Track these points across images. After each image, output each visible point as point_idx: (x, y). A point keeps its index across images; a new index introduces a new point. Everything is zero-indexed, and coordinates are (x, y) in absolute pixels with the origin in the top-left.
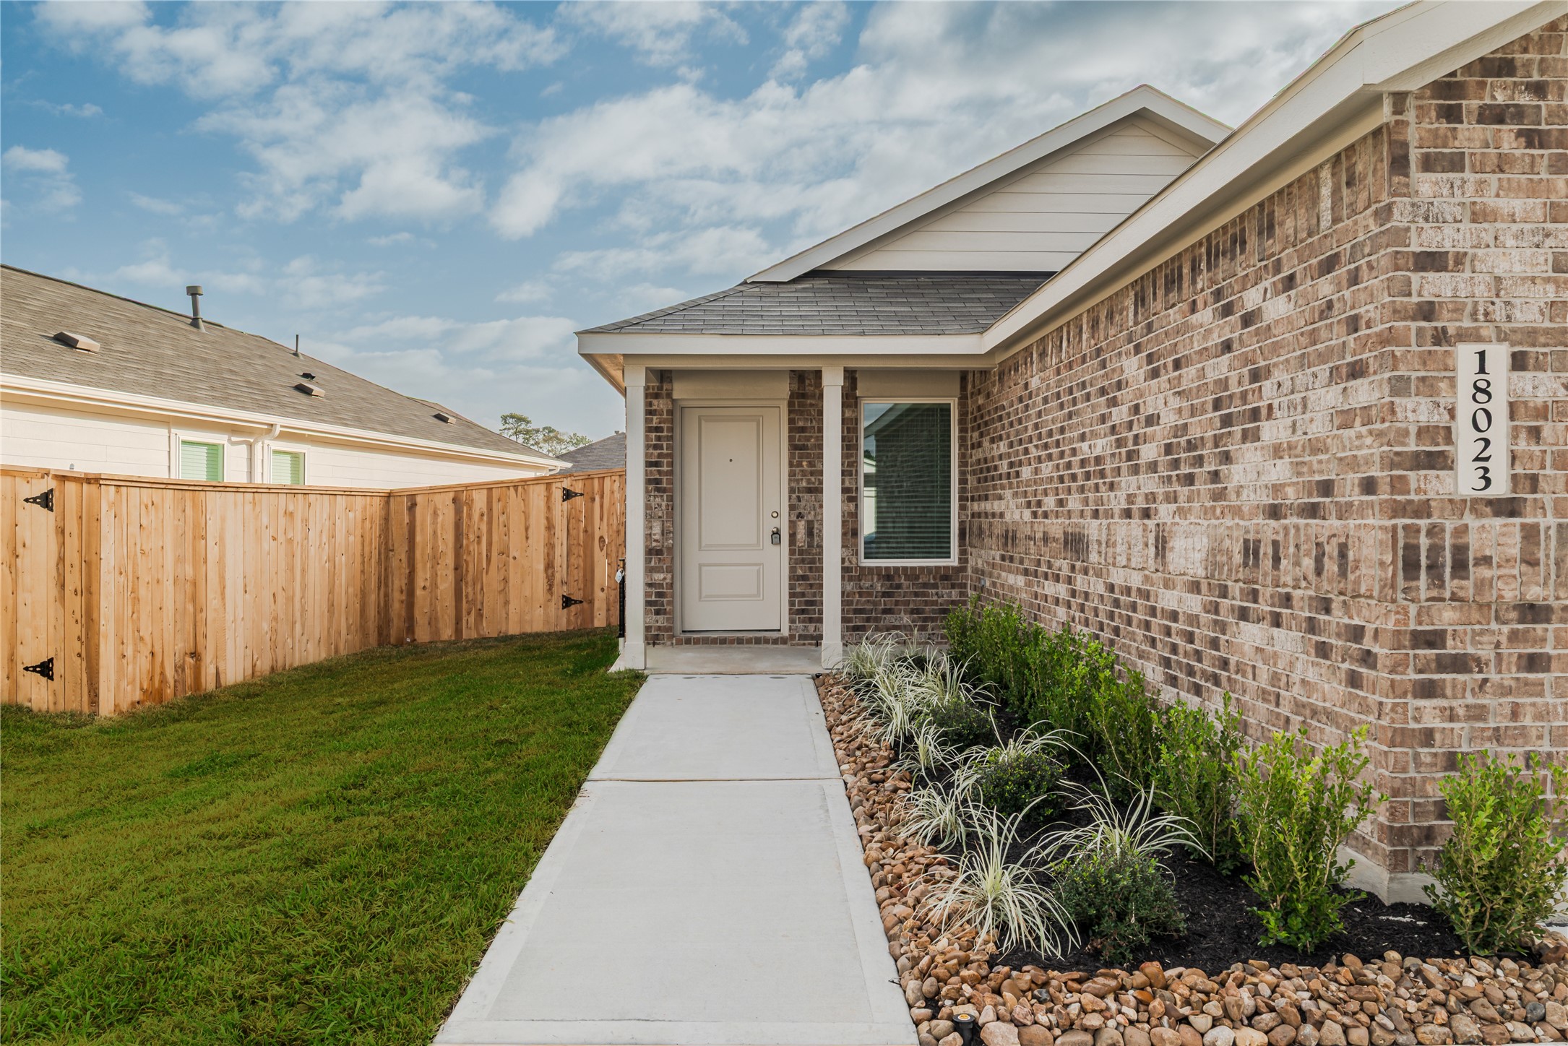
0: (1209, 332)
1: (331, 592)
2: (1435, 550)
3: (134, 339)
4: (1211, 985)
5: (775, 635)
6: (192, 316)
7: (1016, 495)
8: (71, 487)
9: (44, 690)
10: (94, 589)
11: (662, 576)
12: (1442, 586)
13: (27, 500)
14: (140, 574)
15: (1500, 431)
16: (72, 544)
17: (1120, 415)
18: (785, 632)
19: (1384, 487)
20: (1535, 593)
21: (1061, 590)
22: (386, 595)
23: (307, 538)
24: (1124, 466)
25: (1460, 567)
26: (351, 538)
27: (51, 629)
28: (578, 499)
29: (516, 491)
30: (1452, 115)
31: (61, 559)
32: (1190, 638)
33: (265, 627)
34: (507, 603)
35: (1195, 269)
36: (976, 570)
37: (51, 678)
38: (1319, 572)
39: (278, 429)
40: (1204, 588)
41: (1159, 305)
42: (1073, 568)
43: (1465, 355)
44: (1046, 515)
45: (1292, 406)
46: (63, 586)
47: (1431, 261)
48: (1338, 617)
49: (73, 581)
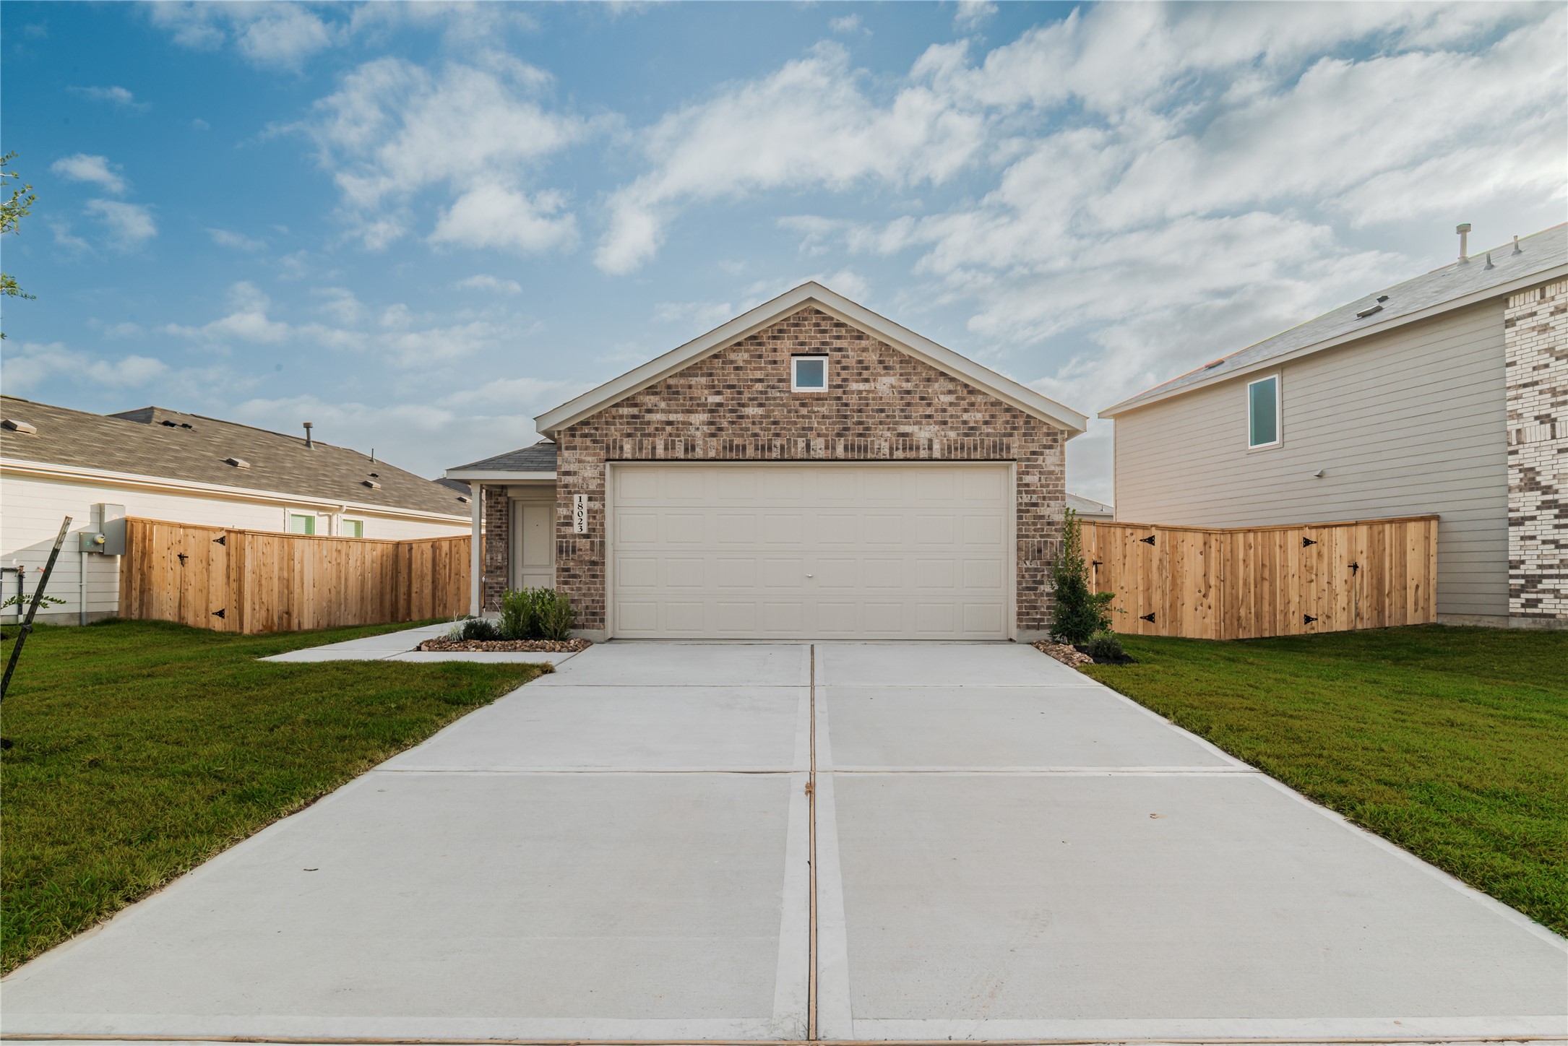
1: (362, 591)
2: (567, 547)
3: (269, 458)
6: (306, 439)
8: (233, 535)
9: (220, 623)
10: (242, 579)
11: (502, 579)
12: (569, 556)
13: (214, 541)
14: (262, 574)
15: (585, 517)
16: (233, 560)
20: (594, 558)
22: (396, 596)
23: (348, 563)
25: (574, 551)
26: (374, 565)
27: (224, 597)
29: (464, 542)
30: (573, 435)
31: (228, 566)
33: (325, 604)
34: (459, 600)
37: (223, 617)
39: (345, 508)
43: (576, 497)
46: (229, 578)
47: (567, 473)
49: (233, 575)
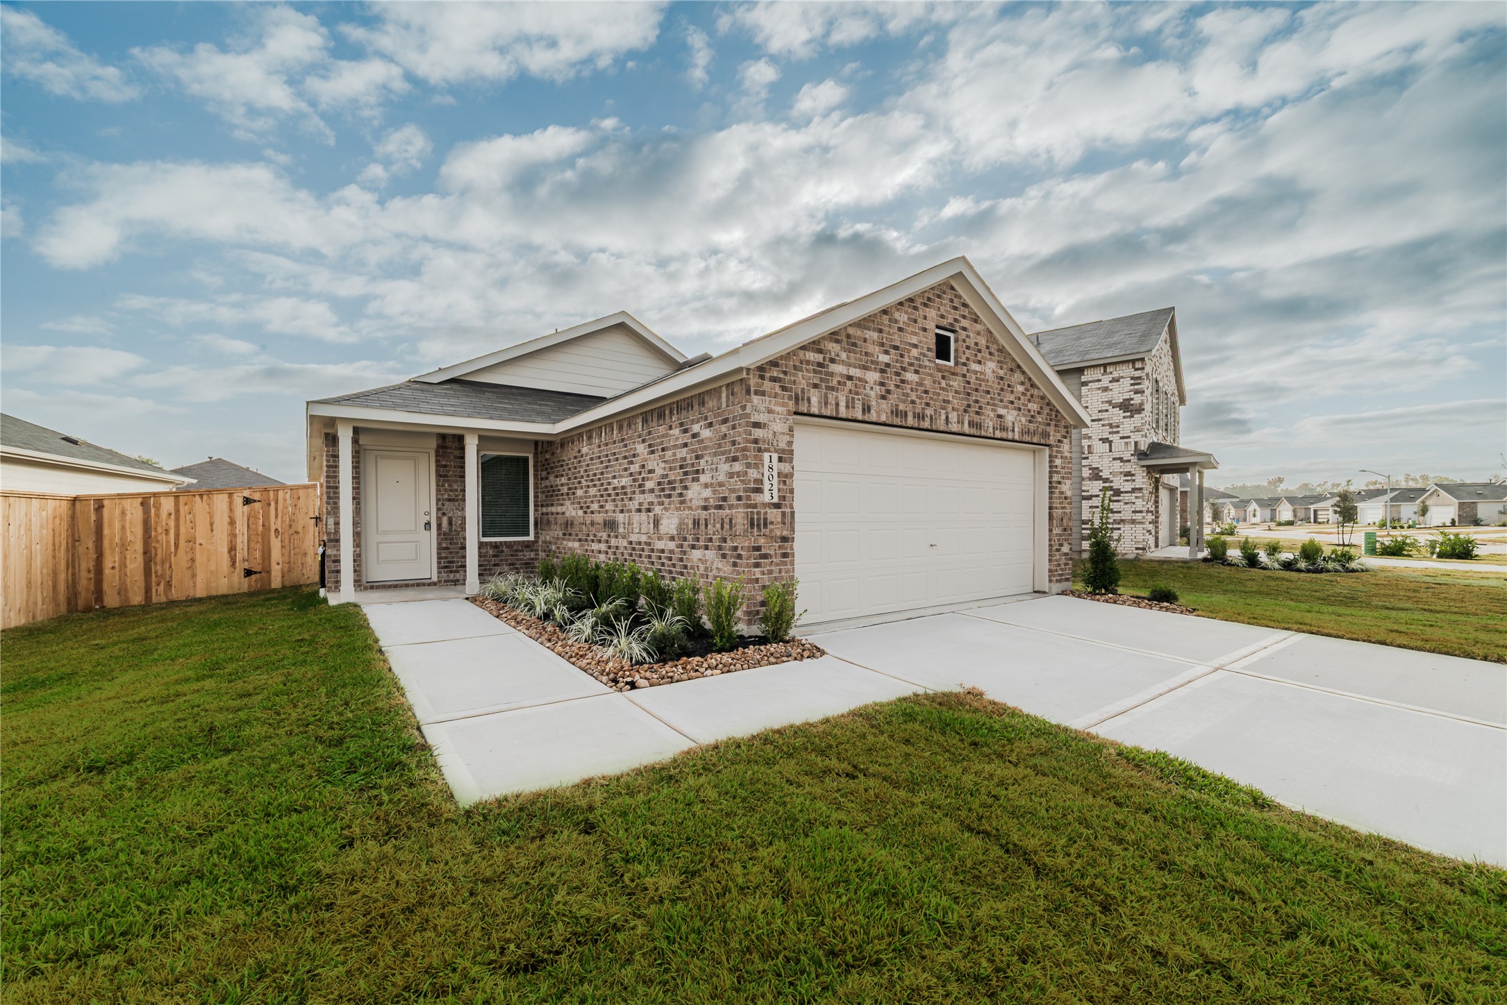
0: (677, 438)
1: (29, 572)
2: (759, 519)
4: (702, 660)
5: (429, 581)
7: (573, 503)
12: (761, 531)
15: (775, 482)
17: (635, 468)
18: (435, 579)
19: (744, 498)
20: (784, 533)
21: (603, 547)
22: (74, 574)
23: (8, 531)
24: (637, 490)
25: (765, 525)
26: (44, 531)
28: (257, 504)
29: (202, 498)
30: (762, 377)
32: (670, 559)
35: (671, 413)
36: (545, 542)
38: (722, 528)
40: (676, 539)
41: (655, 424)
42: (609, 536)
43: (766, 456)
44: (592, 512)
45: (712, 469)
47: (757, 425)
48: (729, 544)
